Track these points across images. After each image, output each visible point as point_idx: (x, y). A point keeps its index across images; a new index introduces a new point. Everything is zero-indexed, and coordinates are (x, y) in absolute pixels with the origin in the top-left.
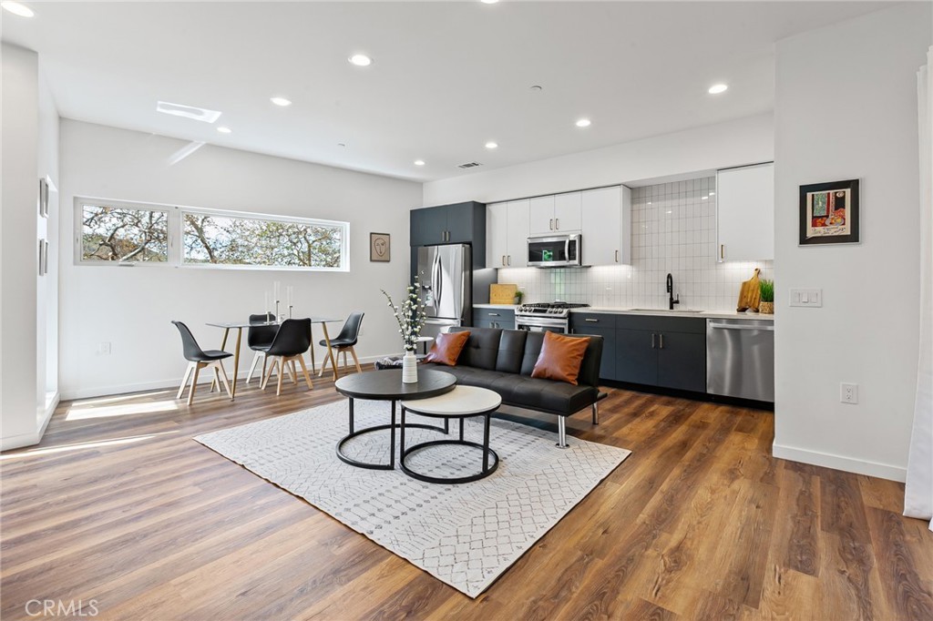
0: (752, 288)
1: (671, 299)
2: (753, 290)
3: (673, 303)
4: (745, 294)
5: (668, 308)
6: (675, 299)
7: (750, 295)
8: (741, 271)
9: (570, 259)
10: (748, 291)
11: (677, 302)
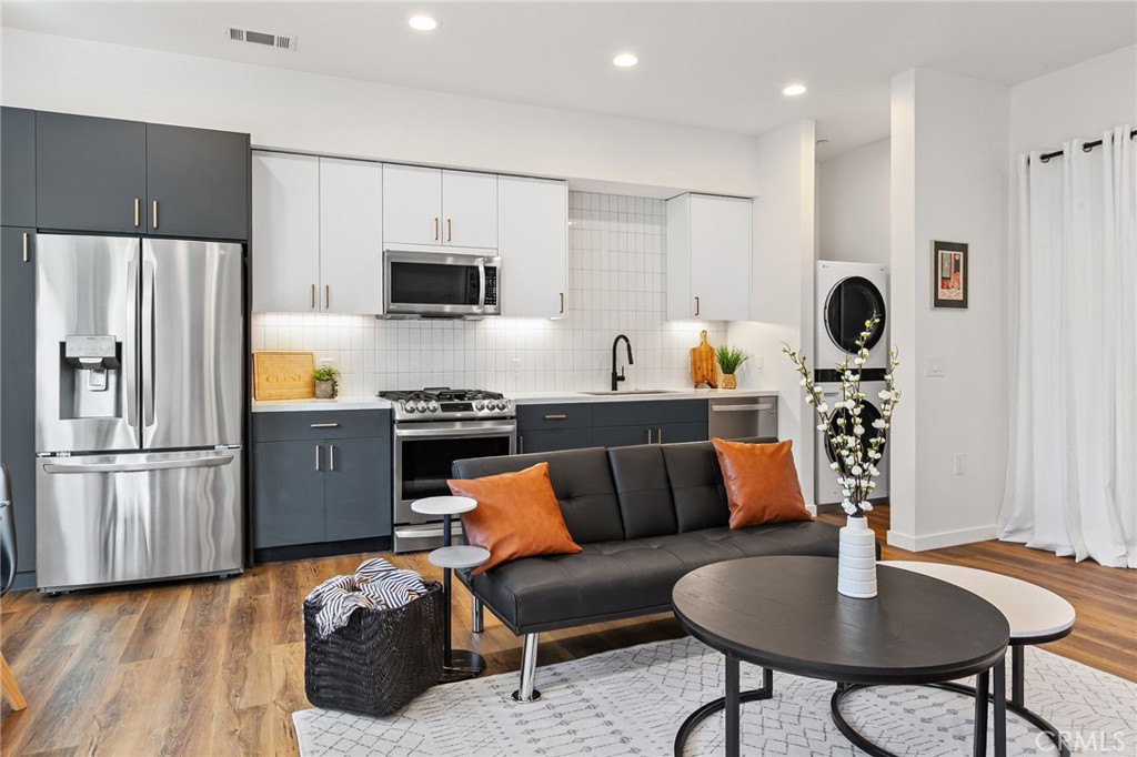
0: (704, 356)
1: (614, 373)
2: (707, 359)
3: (616, 379)
4: (698, 364)
5: (609, 389)
6: (619, 374)
7: (704, 365)
8: (687, 334)
9: (487, 302)
10: (701, 360)
11: (622, 379)
